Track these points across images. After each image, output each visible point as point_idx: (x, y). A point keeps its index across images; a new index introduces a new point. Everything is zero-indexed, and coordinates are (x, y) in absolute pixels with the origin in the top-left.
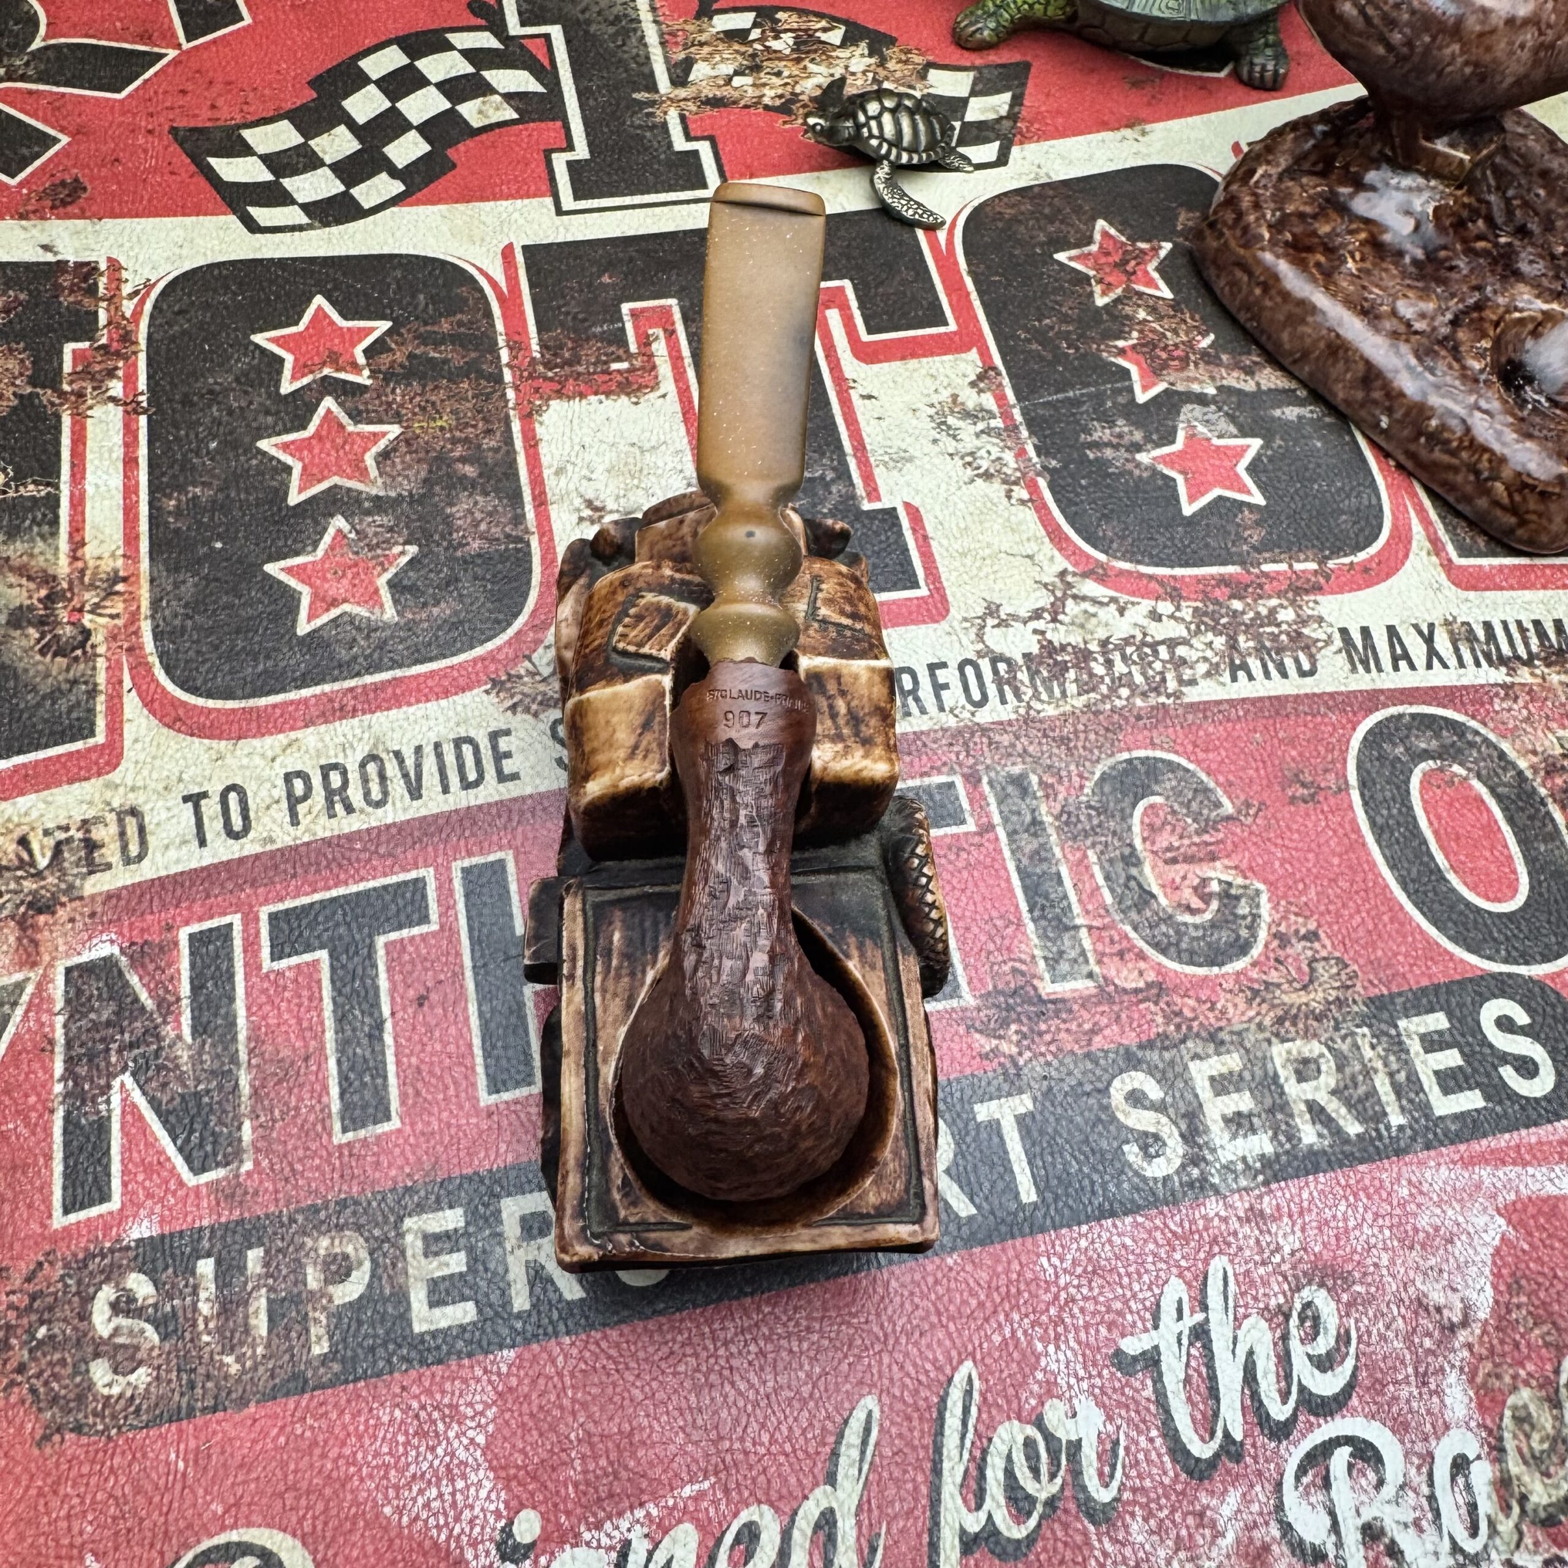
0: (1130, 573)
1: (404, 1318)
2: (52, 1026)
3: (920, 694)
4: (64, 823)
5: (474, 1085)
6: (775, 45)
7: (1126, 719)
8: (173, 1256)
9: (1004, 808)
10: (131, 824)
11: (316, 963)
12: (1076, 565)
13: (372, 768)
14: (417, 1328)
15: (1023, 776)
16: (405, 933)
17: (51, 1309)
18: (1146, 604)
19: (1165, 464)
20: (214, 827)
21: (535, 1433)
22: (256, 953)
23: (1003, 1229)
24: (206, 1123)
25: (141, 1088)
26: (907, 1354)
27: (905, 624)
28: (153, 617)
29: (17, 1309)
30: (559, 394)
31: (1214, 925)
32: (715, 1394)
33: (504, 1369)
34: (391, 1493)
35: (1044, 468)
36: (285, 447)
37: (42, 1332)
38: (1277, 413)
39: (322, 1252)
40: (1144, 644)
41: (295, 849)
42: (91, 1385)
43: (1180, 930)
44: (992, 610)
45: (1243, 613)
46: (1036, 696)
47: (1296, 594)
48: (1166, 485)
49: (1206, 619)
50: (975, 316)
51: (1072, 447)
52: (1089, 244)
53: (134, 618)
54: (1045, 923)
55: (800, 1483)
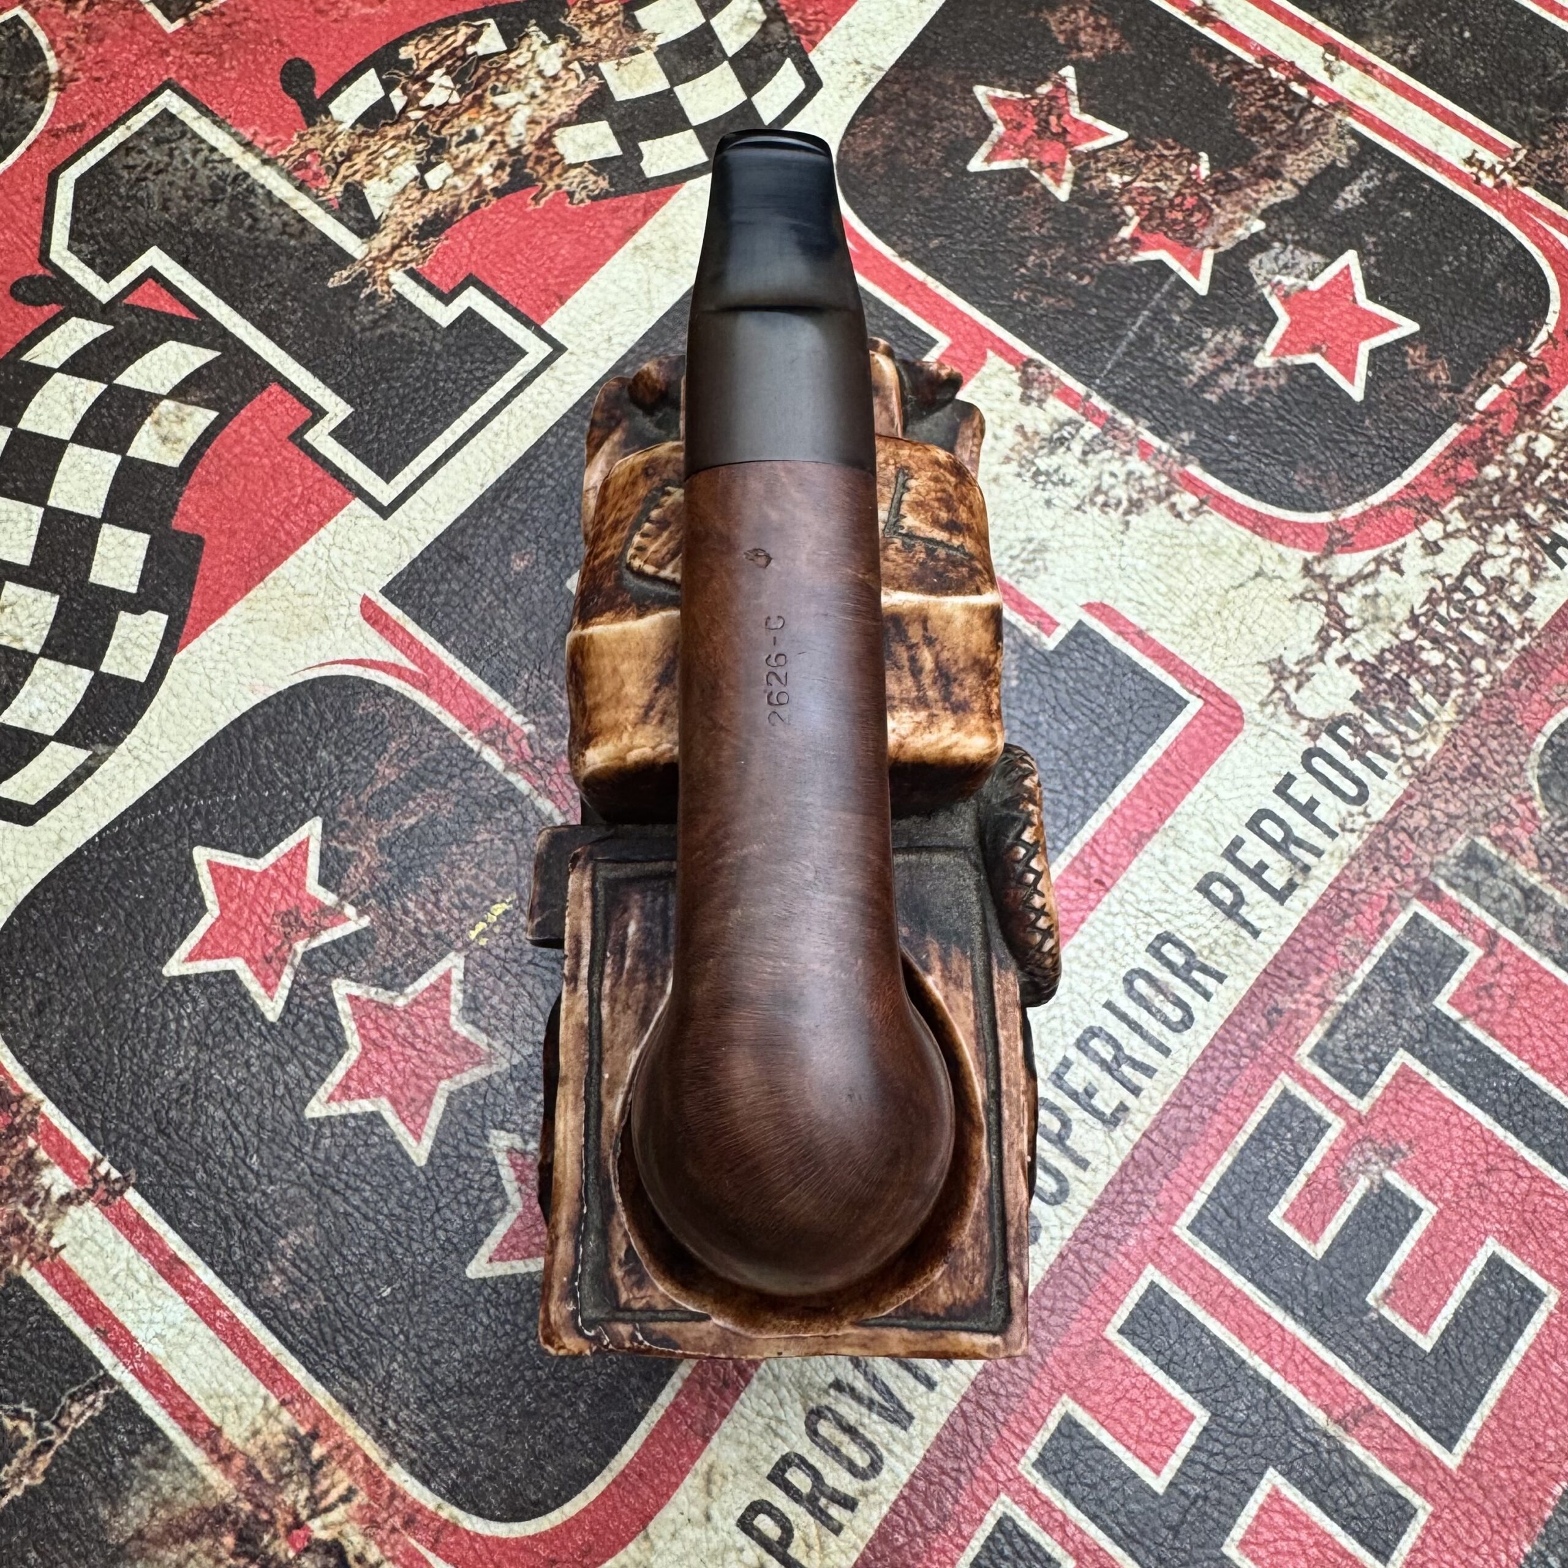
0: (1364, 514)
3: (1297, 833)
6: (436, 98)
7: (1506, 696)
9: (1488, 902)
12: (1309, 547)
13: (825, 1428)
15: (1473, 847)
18: (1412, 540)
19: (1288, 351)
27: (1211, 761)
28: (396, 1456)
35: (1182, 449)
36: (344, 1090)
38: (1340, 205)
40: (1449, 591)
44: (1279, 671)
45: (1505, 477)
46: (1405, 741)
47: (1534, 415)
48: (1310, 377)
49: (1479, 512)
50: (956, 311)
51: (1185, 403)
52: (990, 127)
53: (373, 1477)
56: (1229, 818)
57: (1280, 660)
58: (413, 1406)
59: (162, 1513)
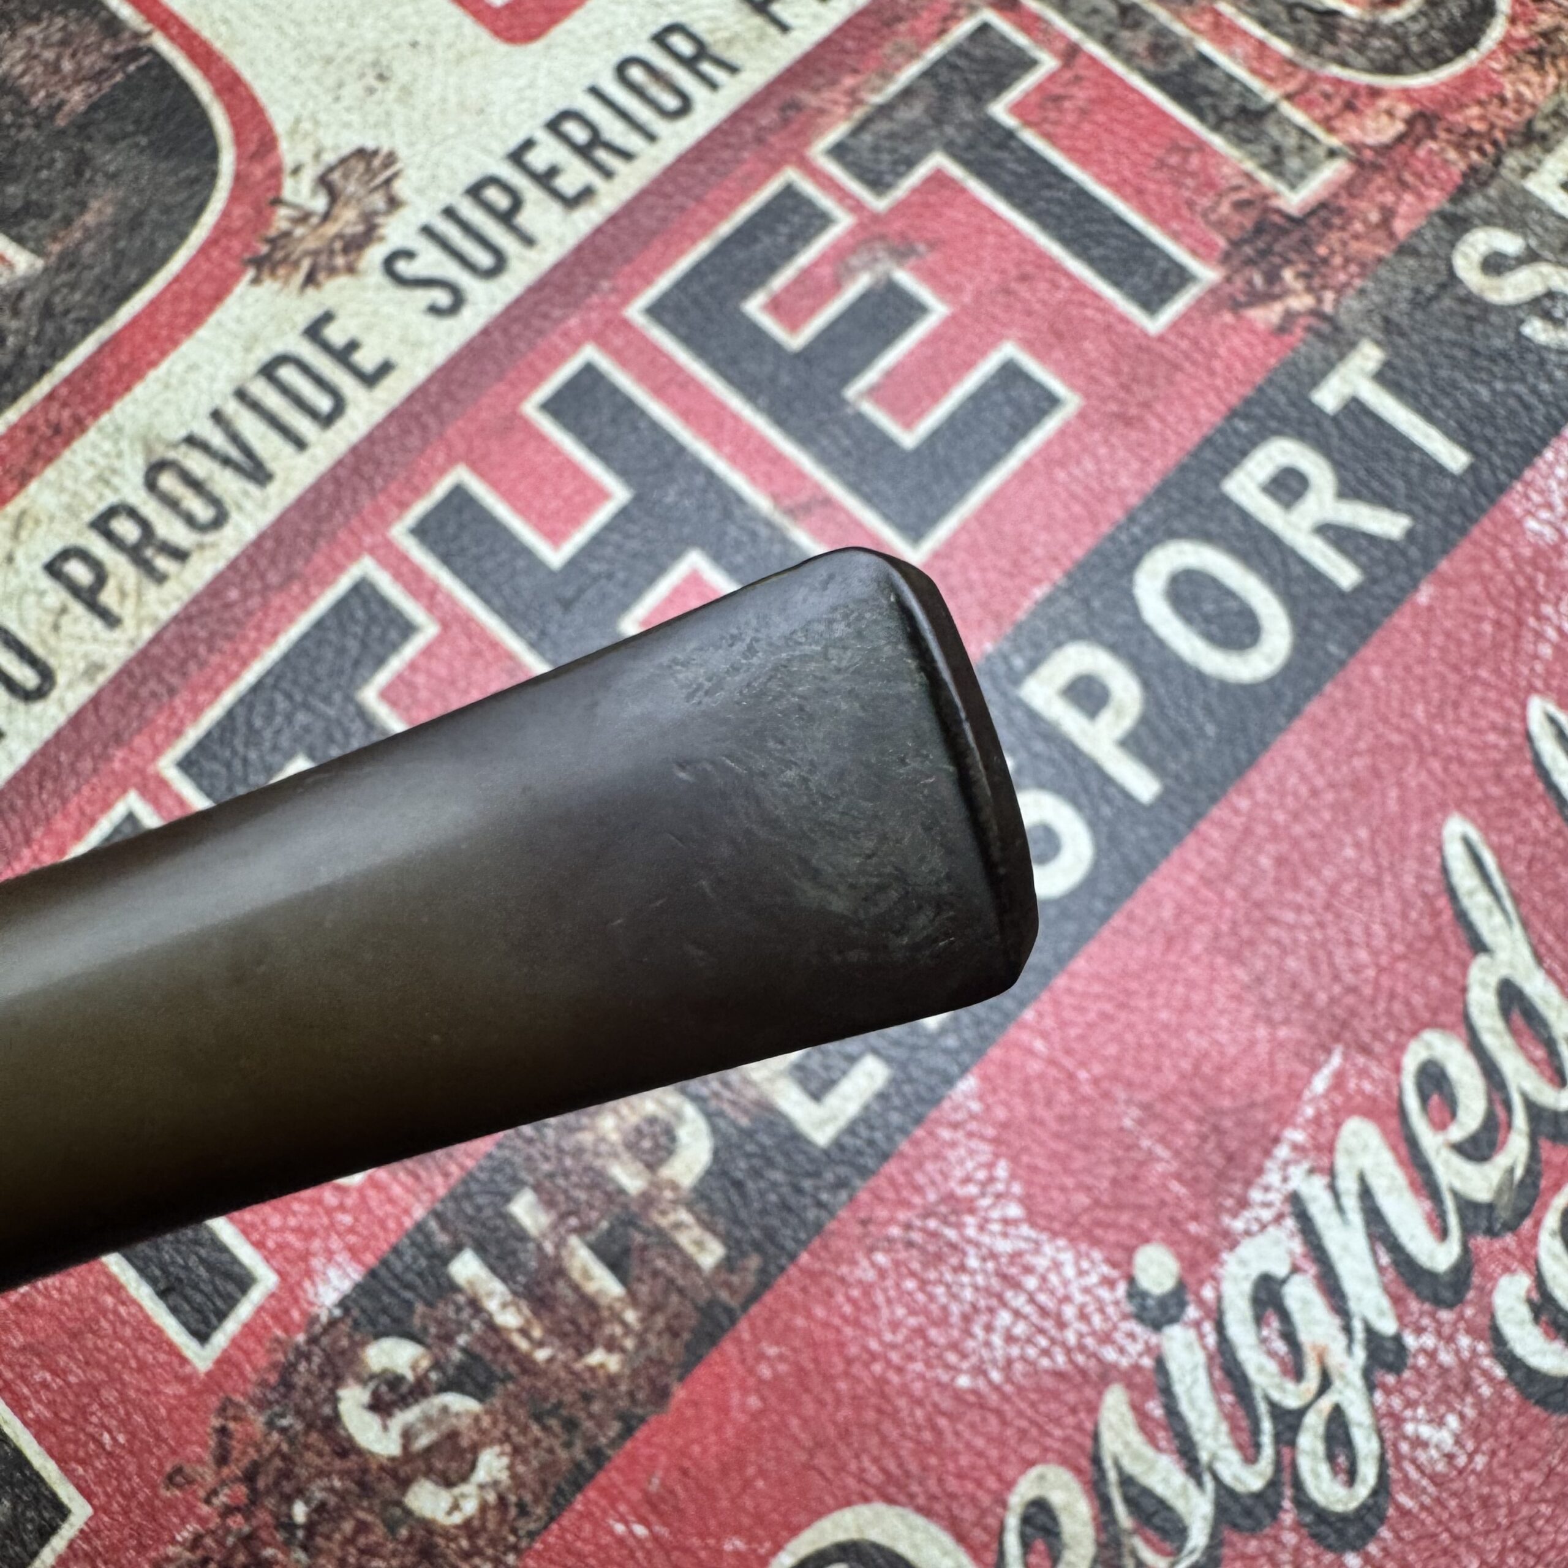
1: (795, 1137)
8: (409, 1286)
9: (1075, 15)
13: (168, 481)
14: (822, 1137)
16: (396, 664)
17: (286, 1474)
21: (1077, 1153)
23: (1457, 519)
26: (1454, 741)
29: (238, 1509)
32: (1264, 948)
33: (975, 1106)
34: (952, 1358)
37: (300, 1512)
39: (614, 1137)
42: (428, 1526)
43: (1394, 32)
54: (1229, 126)
55: (1445, 980)
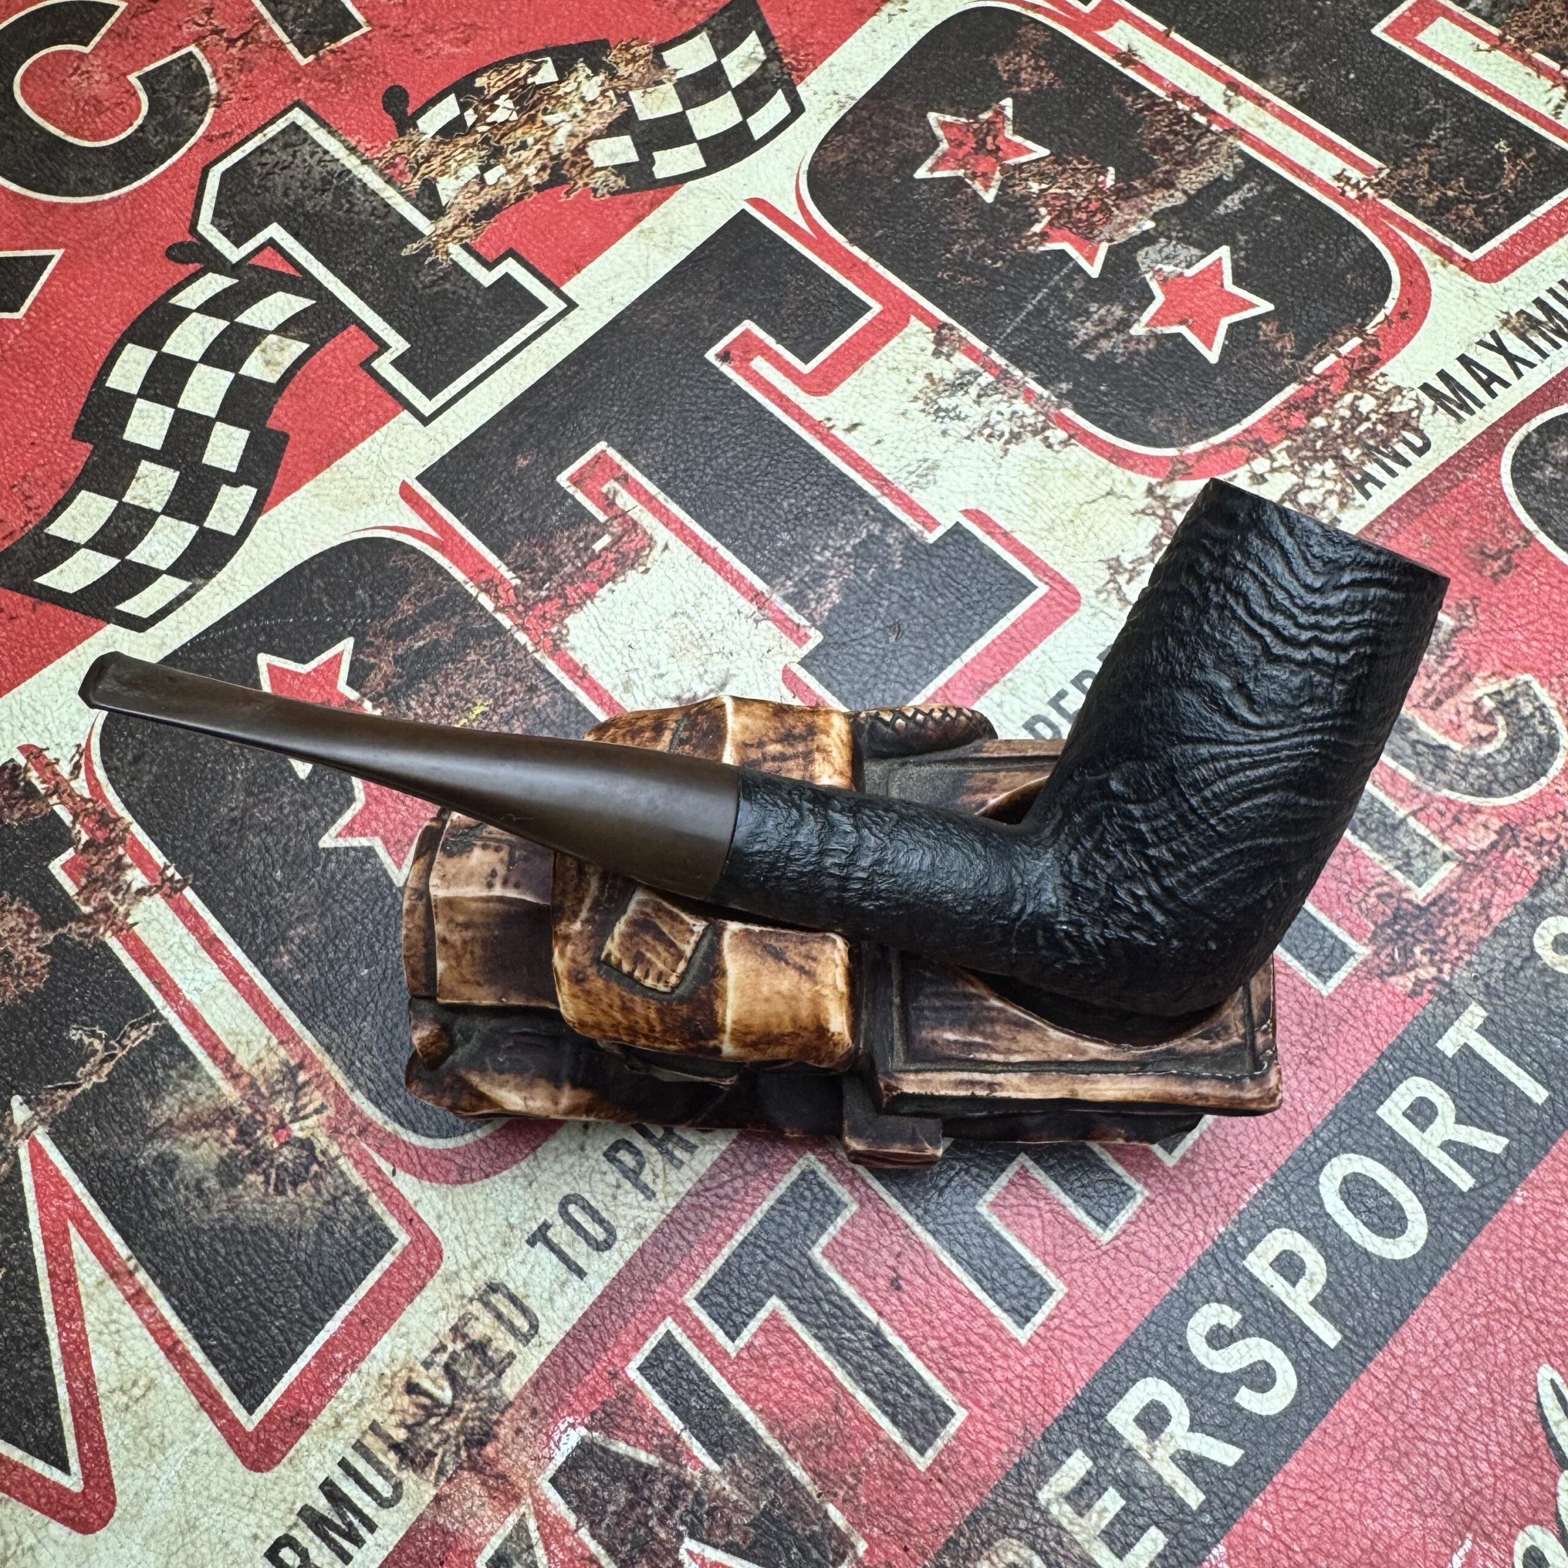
0: (1204, 451)
2: (581, 1544)
4: (435, 1343)
5: (1002, 1329)
6: (498, 116)
10: (499, 1301)
11: (774, 1316)
12: (1155, 474)
16: (832, 1230)
18: (1241, 472)
19: (1161, 323)
20: (579, 1251)
22: (712, 1342)
23: (1541, 1140)
24: (793, 1533)
25: (708, 1543)
26: (1544, 1309)
27: (1050, 632)
28: (358, 1085)
30: (568, 608)
31: (1513, 739)
32: (1416, 1459)
33: (1226, 1566)
35: (1060, 396)
36: (349, 830)
38: (1222, 210)
41: (670, 1219)
44: (1115, 568)
45: (1330, 426)
47: (1362, 379)
48: (1176, 344)
49: (1304, 453)
50: (889, 283)
51: (1068, 360)
52: (937, 145)
53: (340, 1098)
54: (1374, 835)
55: (1542, 1486)
56: (1058, 676)
57: (1117, 559)
58: (375, 1051)
59: (187, 1110)
